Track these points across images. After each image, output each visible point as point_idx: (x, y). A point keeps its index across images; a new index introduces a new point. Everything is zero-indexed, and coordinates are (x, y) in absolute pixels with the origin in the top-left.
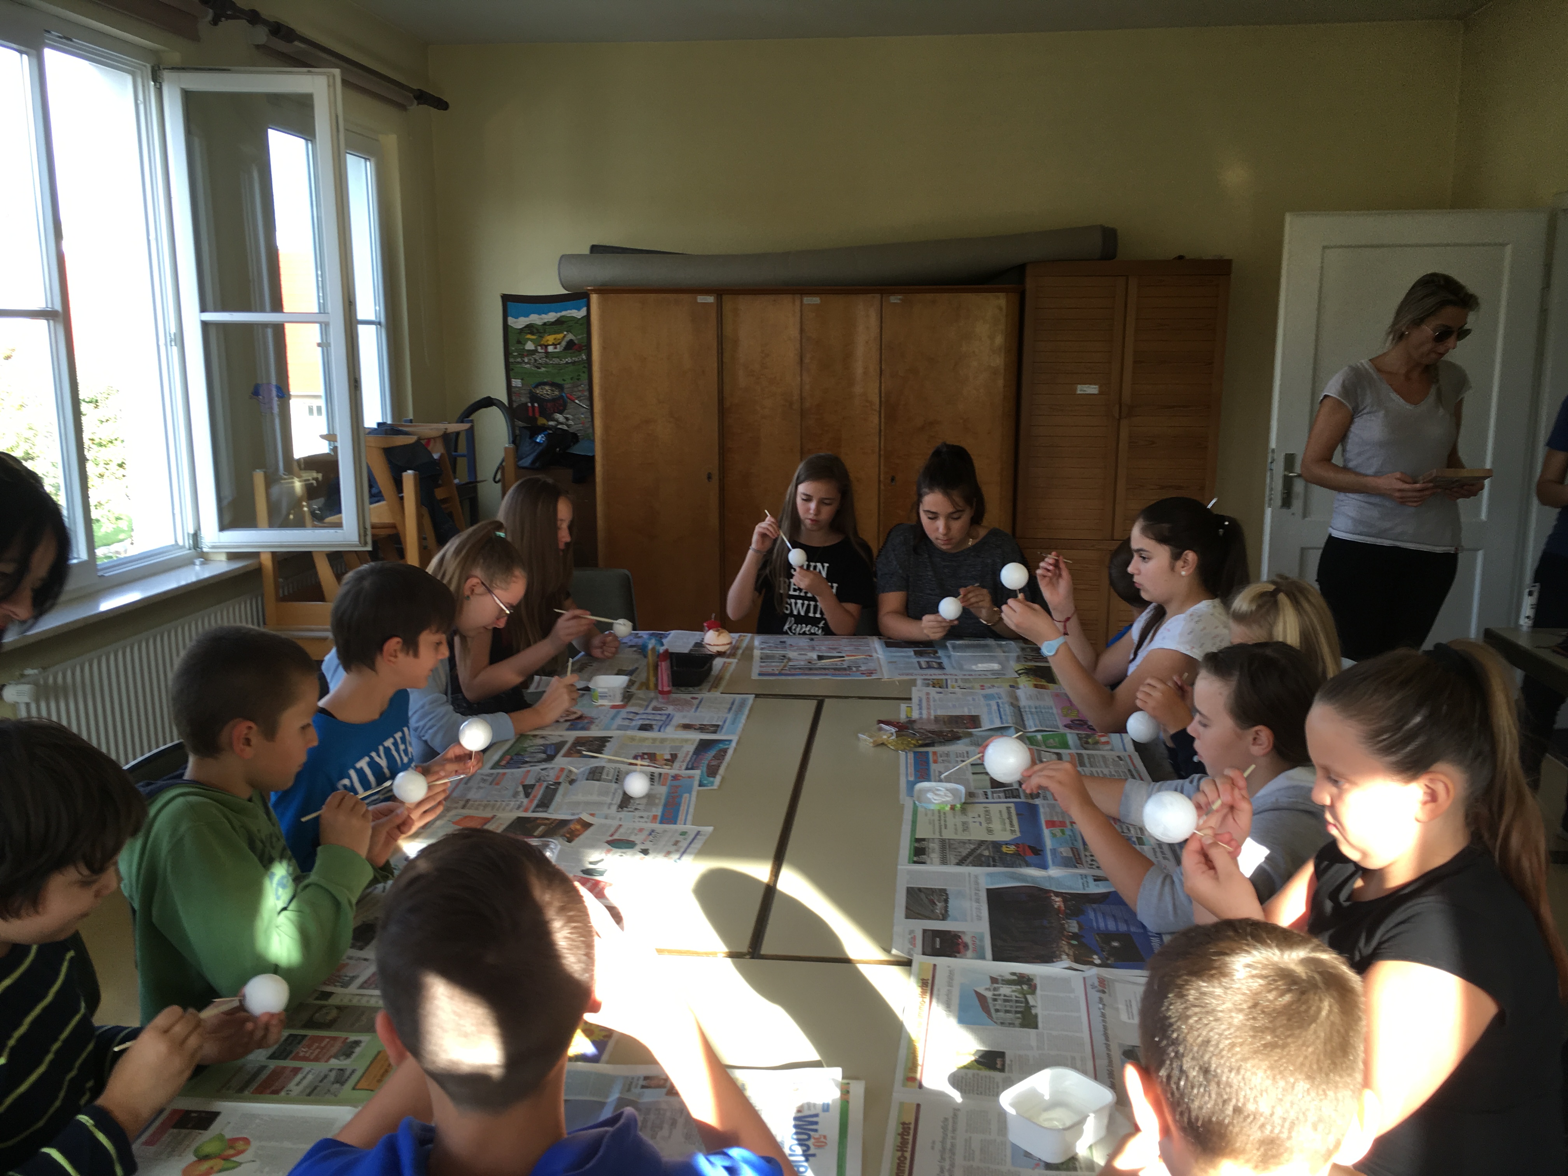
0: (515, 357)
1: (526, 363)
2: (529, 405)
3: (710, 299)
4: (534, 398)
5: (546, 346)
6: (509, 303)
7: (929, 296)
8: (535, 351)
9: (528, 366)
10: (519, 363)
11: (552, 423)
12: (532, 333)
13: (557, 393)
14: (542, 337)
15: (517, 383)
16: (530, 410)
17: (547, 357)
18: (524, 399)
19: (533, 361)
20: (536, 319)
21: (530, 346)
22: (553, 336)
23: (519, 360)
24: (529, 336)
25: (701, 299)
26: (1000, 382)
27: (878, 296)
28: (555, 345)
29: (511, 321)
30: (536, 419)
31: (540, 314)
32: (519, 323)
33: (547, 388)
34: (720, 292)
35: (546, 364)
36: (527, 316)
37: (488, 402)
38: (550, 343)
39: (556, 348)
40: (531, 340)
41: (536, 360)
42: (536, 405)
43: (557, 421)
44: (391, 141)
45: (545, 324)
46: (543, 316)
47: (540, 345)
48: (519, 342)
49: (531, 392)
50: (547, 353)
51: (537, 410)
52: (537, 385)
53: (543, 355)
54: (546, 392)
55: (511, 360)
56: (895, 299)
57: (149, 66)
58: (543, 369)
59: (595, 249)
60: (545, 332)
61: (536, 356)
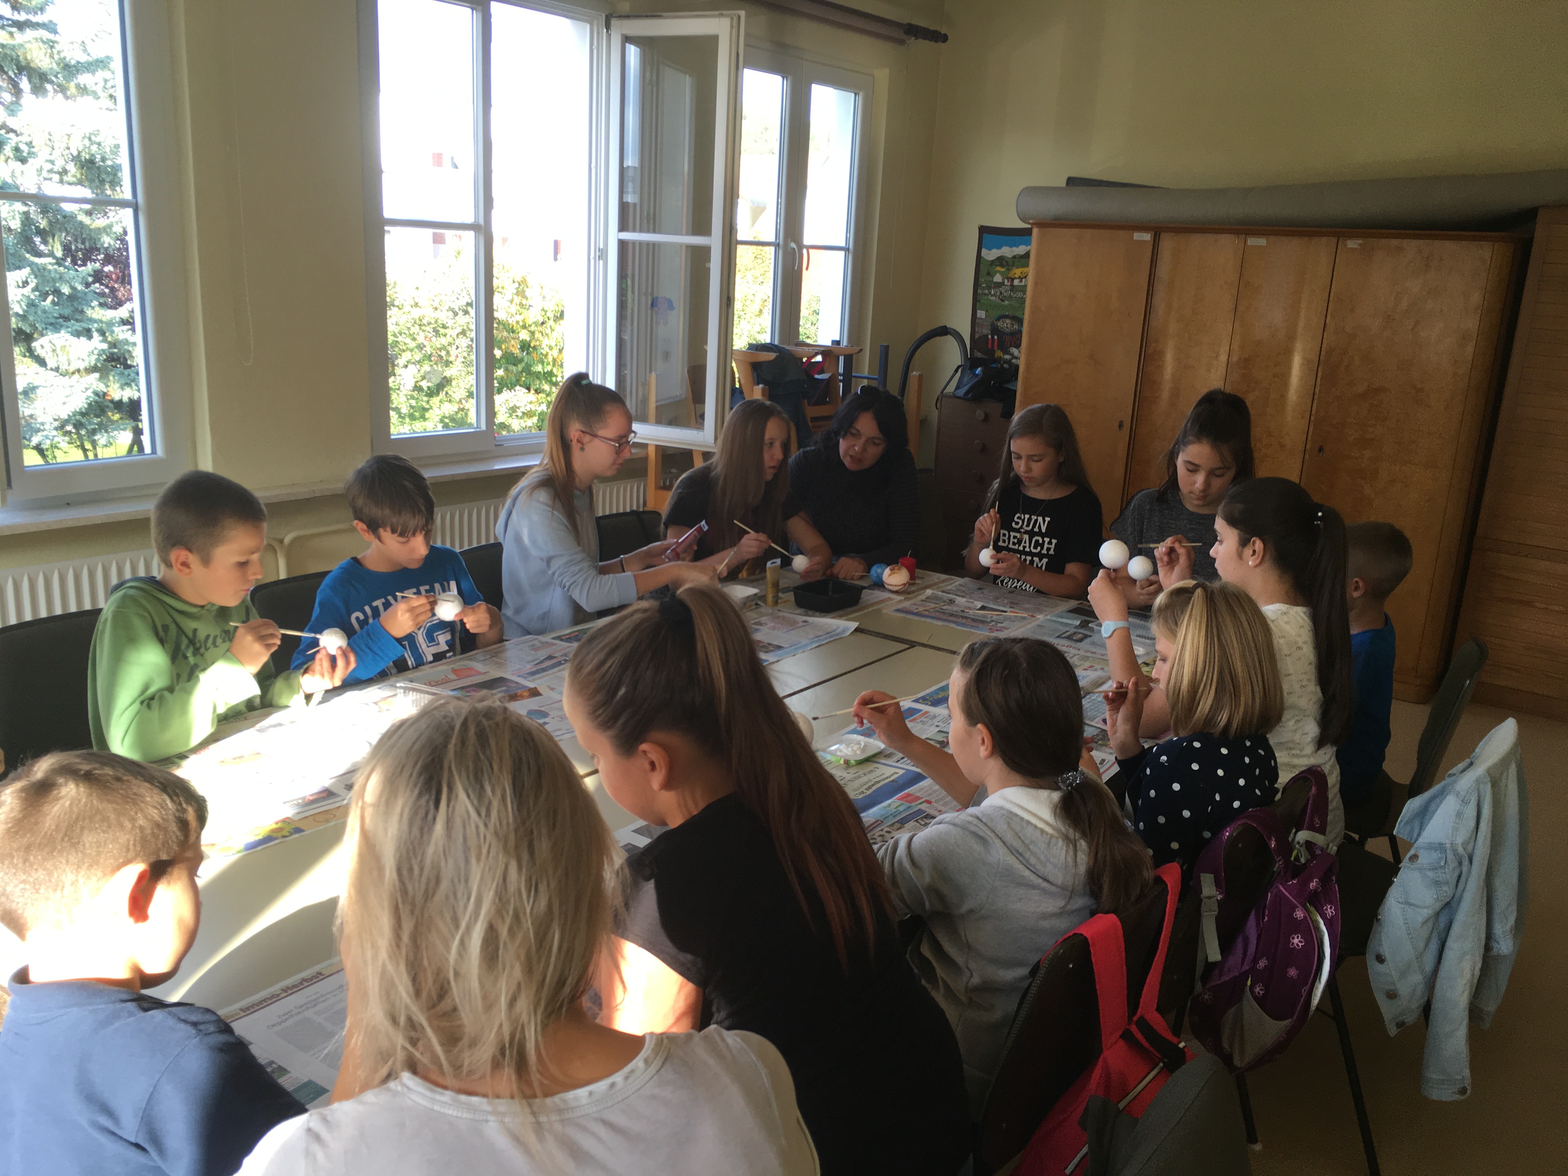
0: (984, 288)
1: (992, 296)
2: (990, 337)
3: (1147, 237)
4: (995, 330)
5: (1013, 280)
6: (985, 235)
7: (1394, 242)
8: (1001, 284)
9: (993, 298)
10: (985, 294)
11: (1007, 357)
12: (1002, 266)
13: (1016, 327)
14: (1009, 270)
15: (981, 314)
16: (990, 342)
17: (1011, 290)
18: (986, 331)
19: (998, 294)
20: (1007, 252)
21: (998, 278)
22: (1020, 270)
23: (986, 291)
24: (998, 268)
25: (1137, 236)
26: (1470, 349)
27: (1334, 240)
28: (1021, 279)
29: (984, 252)
30: (994, 351)
31: (1011, 246)
32: (990, 255)
33: (1008, 321)
34: (1158, 230)
35: (1011, 297)
36: (999, 248)
37: (944, 331)
38: (1017, 276)
39: (1021, 281)
40: (1000, 273)
41: (1001, 293)
42: (996, 337)
43: (1012, 355)
44: (883, 76)
45: (1014, 257)
46: (1014, 249)
47: (1008, 278)
48: (989, 274)
49: (993, 325)
50: (1012, 286)
51: (996, 342)
52: (998, 319)
53: (1008, 288)
54: (1006, 325)
55: (979, 291)
56: (1352, 244)
57: (604, 16)
58: (1007, 302)
59: (1071, 181)
60: (1013, 265)
61: (1002, 289)
